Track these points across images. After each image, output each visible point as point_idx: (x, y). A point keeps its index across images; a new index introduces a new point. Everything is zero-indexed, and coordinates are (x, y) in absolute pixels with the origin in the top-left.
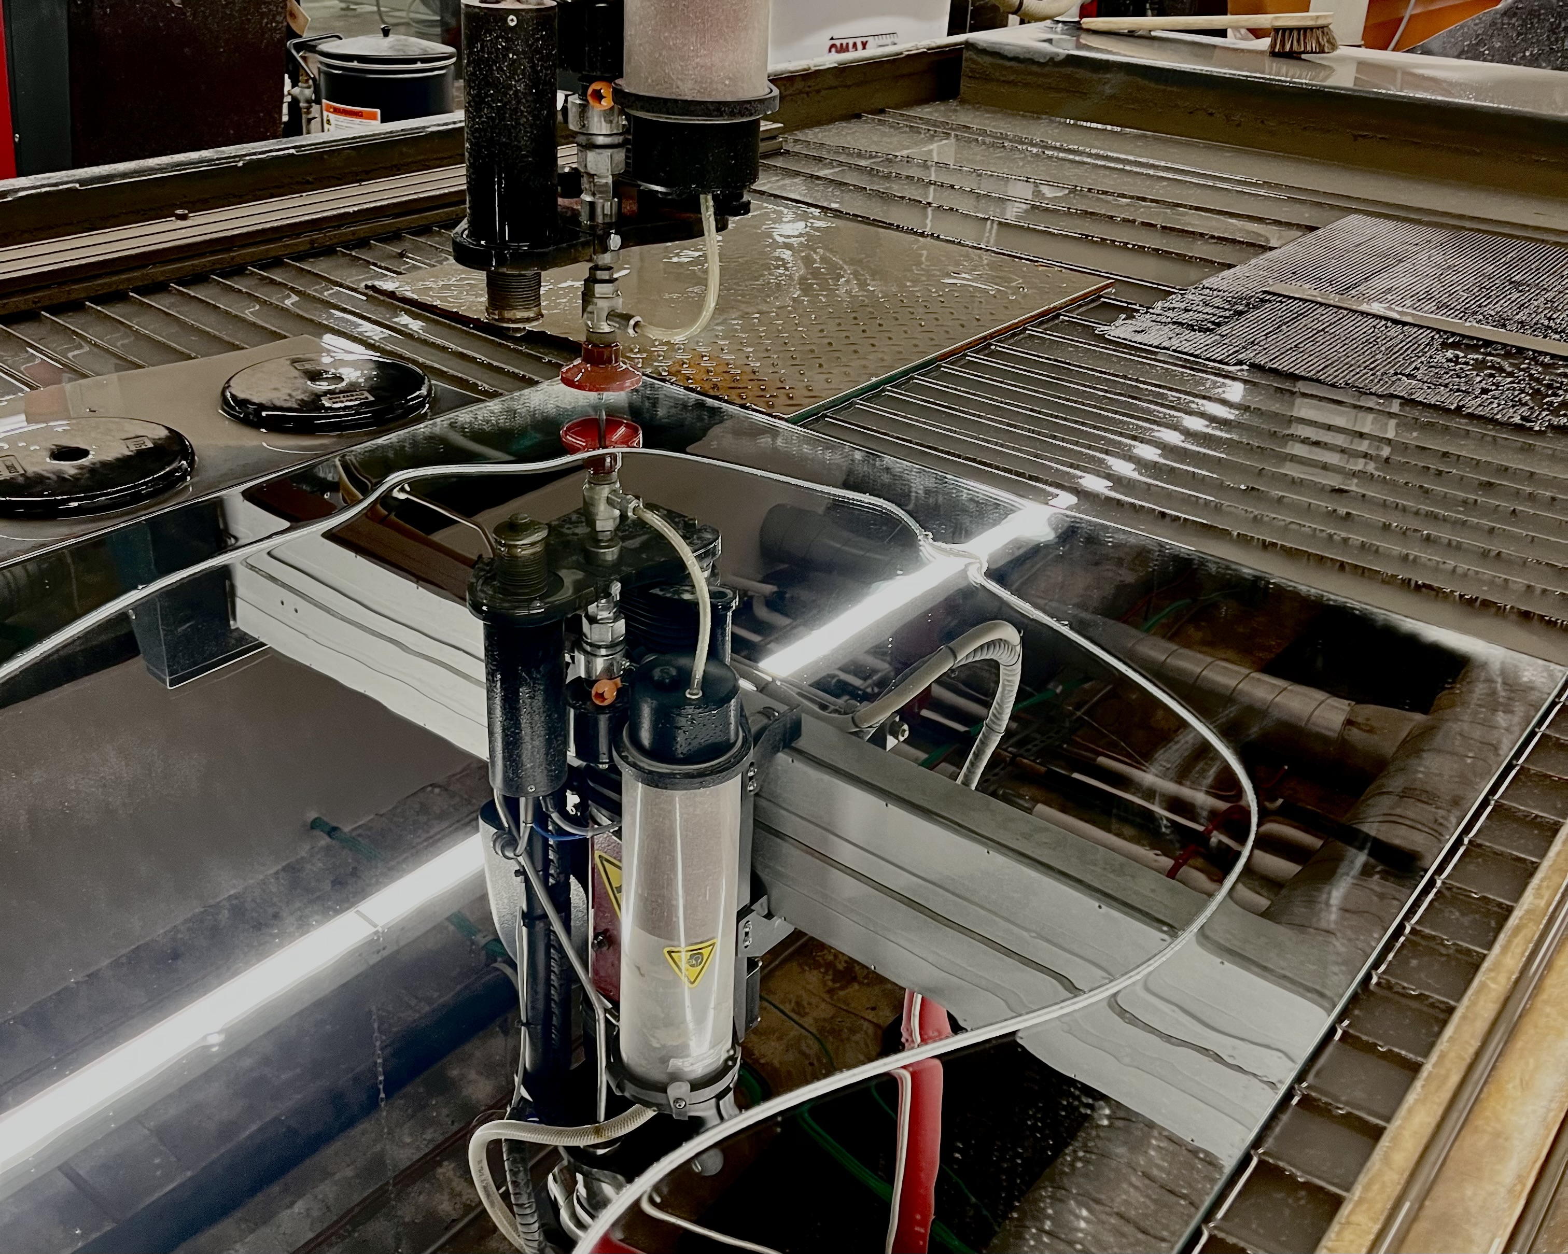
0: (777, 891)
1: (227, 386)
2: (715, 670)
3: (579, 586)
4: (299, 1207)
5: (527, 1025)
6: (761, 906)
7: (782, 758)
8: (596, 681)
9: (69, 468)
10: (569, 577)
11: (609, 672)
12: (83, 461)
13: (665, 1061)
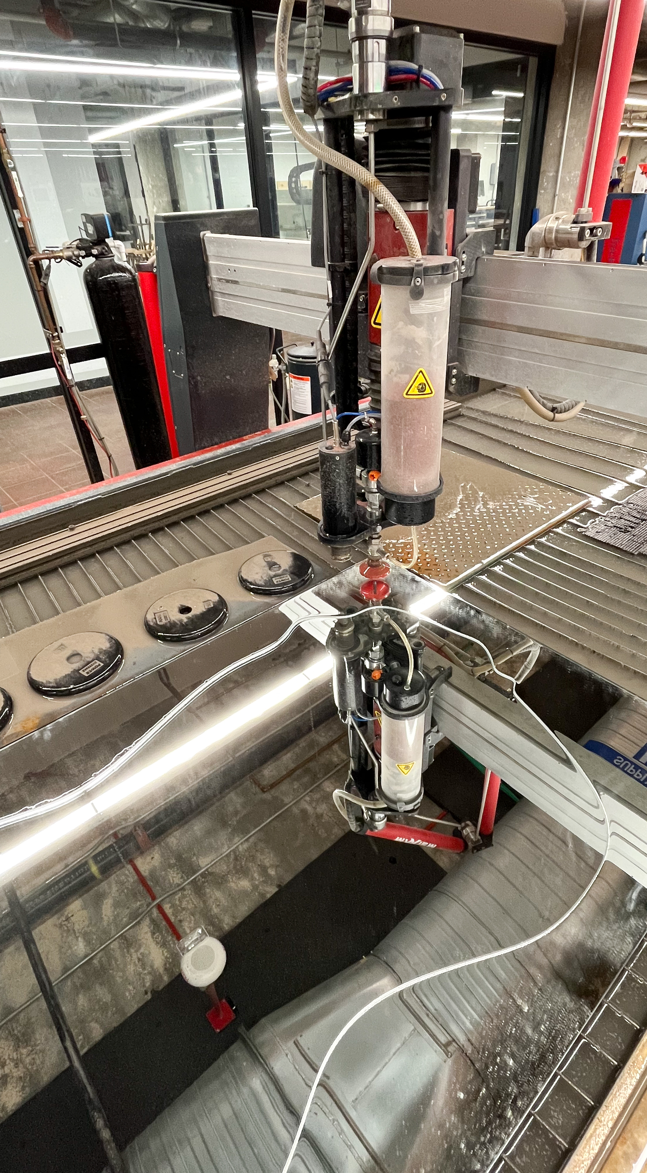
0: (441, 724)
1: (240, 572)
2: (417, 677)
3: (366, 643)
4: (289, 755)
5: (353, 757)
6: (435, 729)
7: (444, 686)
8: (373, 671)
9: (184, 618)
10: (363, 638)
11: (378, 668)
12: (190, 615)
13: (396, 794)
